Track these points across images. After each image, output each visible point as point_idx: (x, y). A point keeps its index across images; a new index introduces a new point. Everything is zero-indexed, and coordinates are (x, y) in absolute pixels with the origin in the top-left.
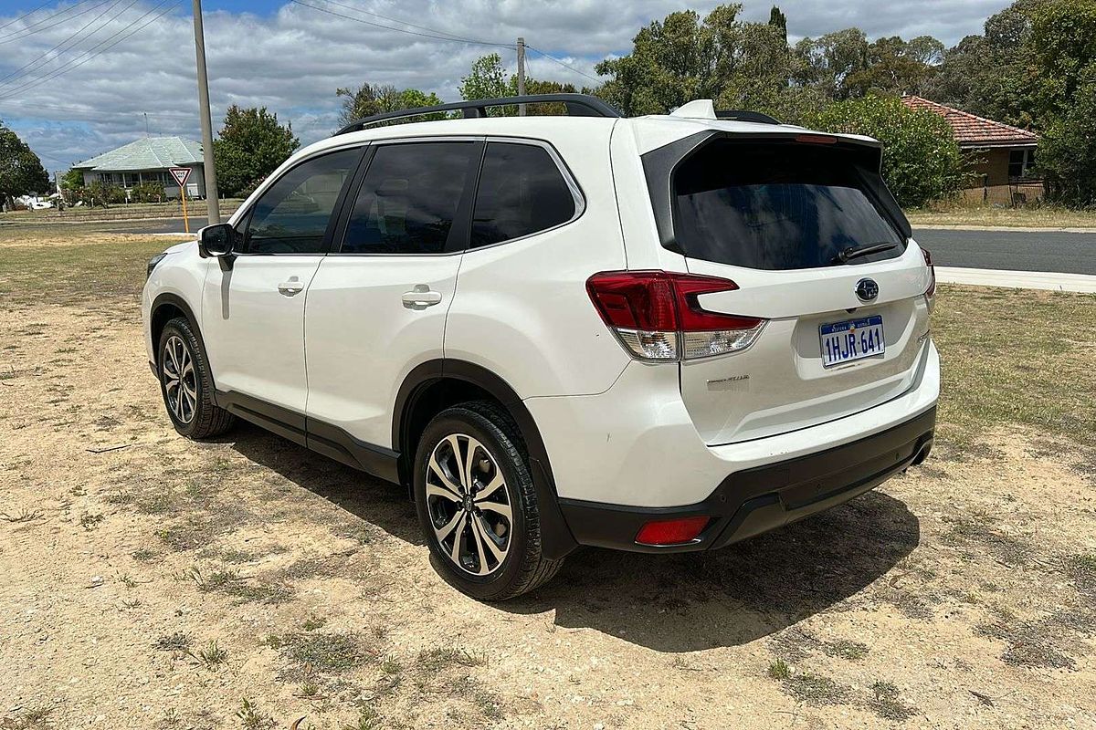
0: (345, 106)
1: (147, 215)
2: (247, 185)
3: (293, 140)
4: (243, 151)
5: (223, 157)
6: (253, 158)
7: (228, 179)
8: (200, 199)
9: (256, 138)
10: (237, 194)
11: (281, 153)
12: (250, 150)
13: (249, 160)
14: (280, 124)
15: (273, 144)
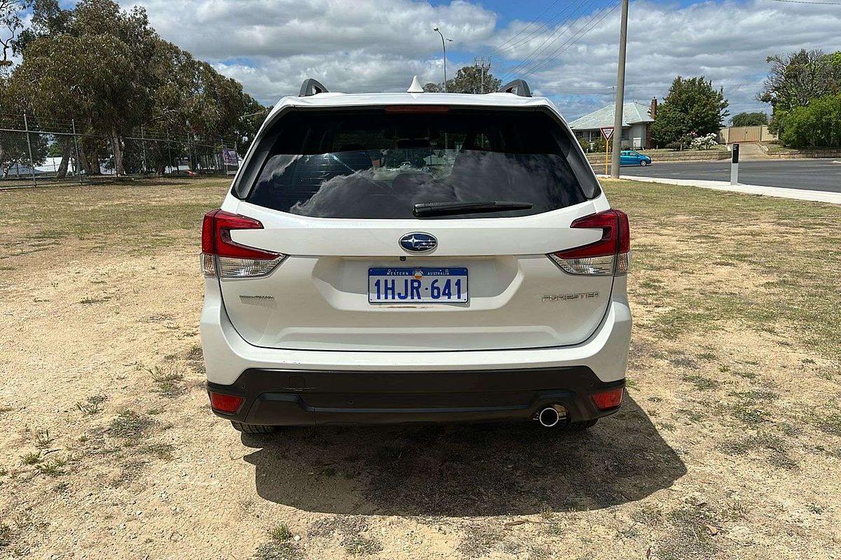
0: (774, 70)
1: (598, 161)
2: (678, 138)
3: (722, 102)
4: (680, 112)
5: (664, 117)
6: (687, 117)
7: (665, 134)
8: (641, 149)
9: (692, 101)
10: (668, 145)
11: (710, 112)
12: (686, 111)
13: (684, 119)
14: (713, 89)
15: (705, 106)
